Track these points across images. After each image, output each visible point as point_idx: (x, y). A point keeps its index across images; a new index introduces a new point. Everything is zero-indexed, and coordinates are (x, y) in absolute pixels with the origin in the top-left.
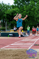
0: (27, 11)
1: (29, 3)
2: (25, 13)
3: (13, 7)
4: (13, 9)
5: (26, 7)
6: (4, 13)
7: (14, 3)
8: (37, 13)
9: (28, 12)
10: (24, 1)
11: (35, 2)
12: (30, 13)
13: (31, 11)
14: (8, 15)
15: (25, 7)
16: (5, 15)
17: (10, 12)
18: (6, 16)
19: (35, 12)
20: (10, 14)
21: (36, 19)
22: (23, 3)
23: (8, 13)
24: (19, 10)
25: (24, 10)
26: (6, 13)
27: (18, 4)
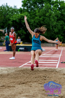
0: (40, 17)
1: (43, 6)
2: (37, 19)
3: (21, 11)
4: (21, 13)
5: (39, 12)
6: (9, 20)
7: (23, 6)
8: (53, 20)
9: (41, 19)
10: (36, 4)
11: (51, 4)
12: (44, 19)
13: (45, 16)
14: (14, 22)
15: (37, 11)
16: (10, 22)
17: (17, 17)
18: (12, 23)
19: (51, 19)
20: (17, 21)
21: (52, 27)
22: (34, 6)
23: (14, 19)
24: (29, 15)
25: (36, 16)
26: (12, 19)
27: (28, 7)
